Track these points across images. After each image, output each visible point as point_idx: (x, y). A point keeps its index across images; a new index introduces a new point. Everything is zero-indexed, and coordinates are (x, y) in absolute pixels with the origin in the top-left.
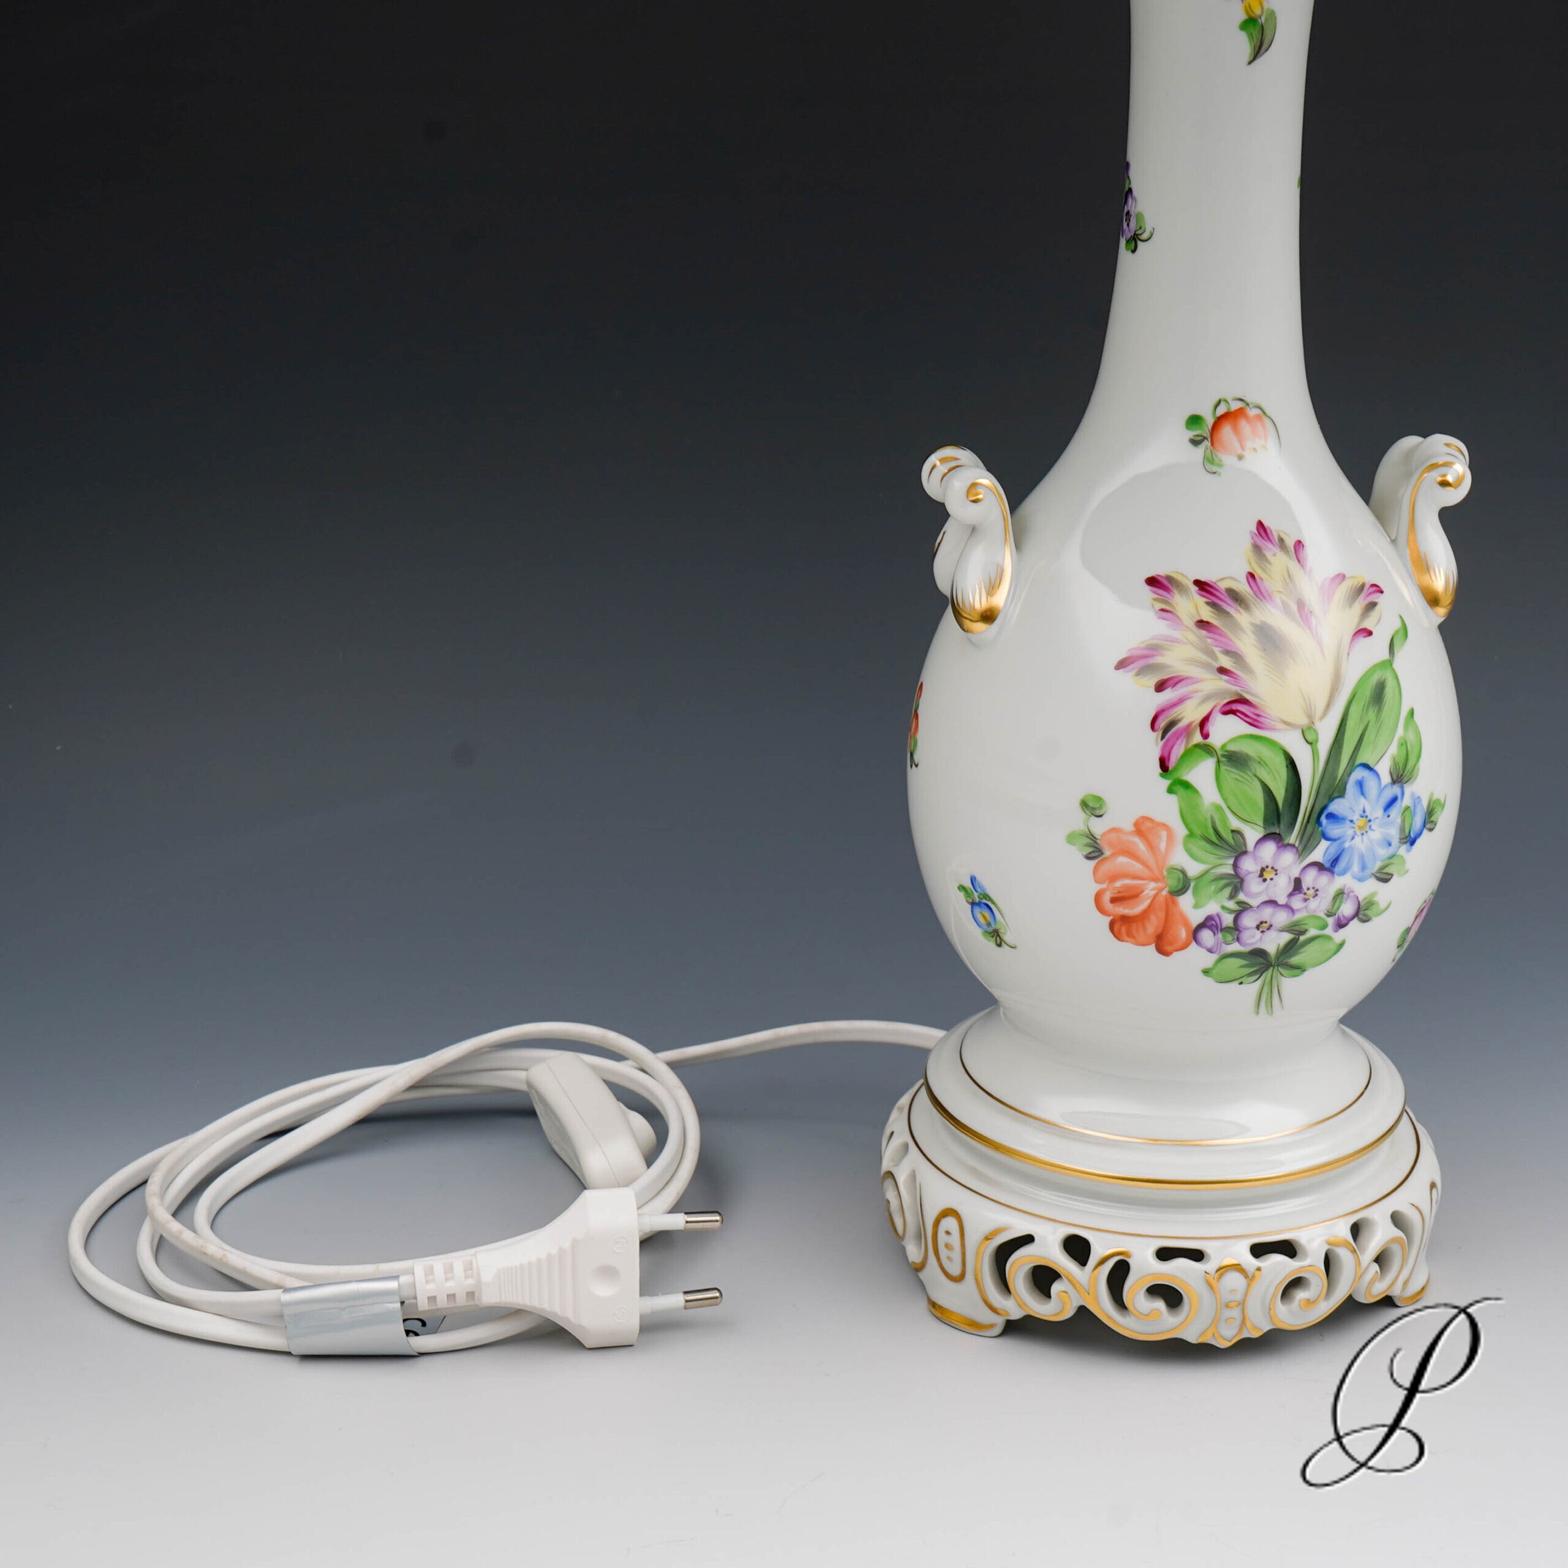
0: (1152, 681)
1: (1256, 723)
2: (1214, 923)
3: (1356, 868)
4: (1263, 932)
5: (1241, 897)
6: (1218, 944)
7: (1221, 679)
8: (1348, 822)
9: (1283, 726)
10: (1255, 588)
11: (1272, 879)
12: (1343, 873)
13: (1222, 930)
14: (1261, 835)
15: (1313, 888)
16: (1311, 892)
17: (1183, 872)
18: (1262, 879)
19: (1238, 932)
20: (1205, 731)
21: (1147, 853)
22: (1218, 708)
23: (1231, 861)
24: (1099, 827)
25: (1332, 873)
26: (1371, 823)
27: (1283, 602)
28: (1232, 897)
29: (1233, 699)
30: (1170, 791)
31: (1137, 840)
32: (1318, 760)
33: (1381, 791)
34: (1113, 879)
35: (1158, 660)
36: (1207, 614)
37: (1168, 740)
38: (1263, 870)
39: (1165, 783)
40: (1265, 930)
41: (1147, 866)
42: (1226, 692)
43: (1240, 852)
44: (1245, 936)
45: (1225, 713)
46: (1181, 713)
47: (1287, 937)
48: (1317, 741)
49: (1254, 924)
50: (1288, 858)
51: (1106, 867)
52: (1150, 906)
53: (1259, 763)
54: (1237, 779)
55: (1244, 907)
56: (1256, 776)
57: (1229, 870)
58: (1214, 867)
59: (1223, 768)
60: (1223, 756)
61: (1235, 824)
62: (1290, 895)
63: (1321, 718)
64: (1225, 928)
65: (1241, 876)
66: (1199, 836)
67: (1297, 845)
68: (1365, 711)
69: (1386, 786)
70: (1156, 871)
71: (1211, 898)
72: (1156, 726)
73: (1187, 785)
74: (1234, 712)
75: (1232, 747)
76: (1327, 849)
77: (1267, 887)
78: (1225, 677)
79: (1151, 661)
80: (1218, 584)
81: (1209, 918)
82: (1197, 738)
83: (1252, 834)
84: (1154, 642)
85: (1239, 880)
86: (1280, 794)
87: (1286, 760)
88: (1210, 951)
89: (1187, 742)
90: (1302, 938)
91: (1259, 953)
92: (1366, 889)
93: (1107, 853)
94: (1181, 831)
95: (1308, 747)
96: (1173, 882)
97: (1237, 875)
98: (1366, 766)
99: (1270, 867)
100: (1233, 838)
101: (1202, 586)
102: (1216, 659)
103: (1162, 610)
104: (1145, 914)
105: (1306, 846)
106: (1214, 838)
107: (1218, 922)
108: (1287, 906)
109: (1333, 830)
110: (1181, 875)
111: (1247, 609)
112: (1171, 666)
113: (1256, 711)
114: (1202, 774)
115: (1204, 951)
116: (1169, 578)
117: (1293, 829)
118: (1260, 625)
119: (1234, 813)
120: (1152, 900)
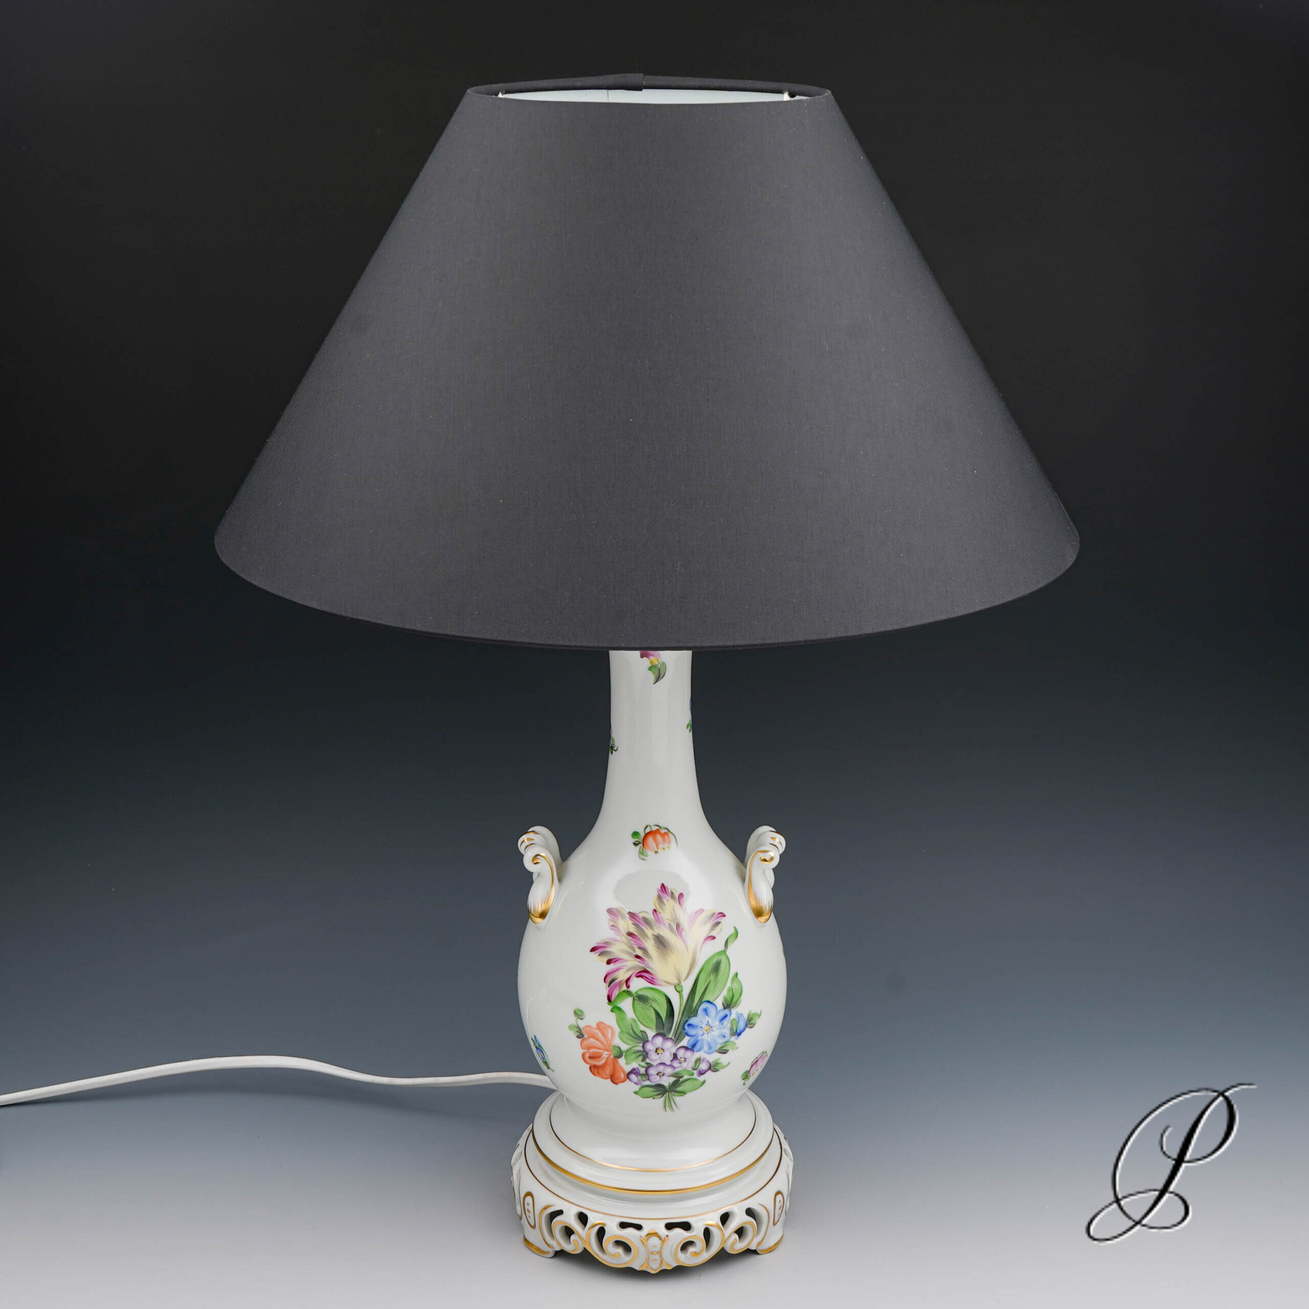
0: (605, 959)
1: (652, 982)
2: (636, 1071)
3: (706, 1048)
4: (660, 1077)
5: (648, 1061)
6: (639, 1080)
7: (636, 961)
8: (699, 1028)
9: (666, 984)
10: (656, 917)
12: (699, 1050)
13: (640, 1075)
14: (654, 1034)
15: (684, 1057)
16: (683, 1059)
17: (619, 1048)
18: (657, 1053)
19: (647, 1077)
20: (628, 985)
21: (603, 1038)
22: (634, 974)
23: (641, 1045)
24: (582, 1024)
25: (693, 1051)
26: (713, 1028)
27: (669, 924)
28: (643, 1061)
29: (641, 970)
30: (612, 1011)
31: (598, 1031)
32: (683, 999)
33: (717, 1013)
34: (589, 1048)
35: (608, 949)
36: (632, 929)
37: (611, 988)
38: (657, 1049)
39: (610, 1007)
41: (603, 1044)
42: (638, 967)
43: (645, 1040)
44: (652, 1078)
45: (638, 977)
46: (618, 975)
47: (673, 1079)
48: (682, 991)
49: (656, 1074)
50: (669, 1044)
51: (585, 1042)
52: (606, 1062)
54: (642, 1008)
55: (649, 1066)
56: (651, 1006)
57: (641, 1048)
58: (634, 1046)
59: (636, 1002)
60: (636, 996)
61: (642, 1028)
62: (672, 1061)
63: (685, 980)
64: (642, 1074)
65: (647, 1051)
66: (626, 1032)
67: (673, 1038)
68: (709, 975)
69: (720, 1011)
70: (607, 1047)
71: (633, 1061)
72: (606, 980)
73: (619, 1009)
74: (642, 976)
75: (640, 993)
76: (689, 1040)
77: (660, 1057)
78: (638, 960)
79: (605, 949)
80: (639, 914)
81: (633, 1069)
82: (624, 988)
83: (651, 1033)
84: (608, 940)
85: (645, 1053)
86: (663, 1014)
87: (666, 999)
88: (636, 1083)
89: (620, 989)
90: (681, 1080)
91: (659, 1086)
92: (713, 1057)
93: (586, 1036)
94: (617, 1030)
95: (678, 993)
96: (615, 1052)
97: (644, 1051)
98: (709, 1002)
99: (660, 1048)
100: (641, 1034)
101: (632, 915)
102: (634, 951)
103: (613, 926)
104: (605, 1065)
105: (678, 1039)
106: (632, 1033)
107: (638, 1071)
108: (671, 1066)
109: (692, 1031)
110: (619, 1050)
111: (651, 928)
112: (614, 953)
113: (652, 977)
114: (626, 1004)
115: (633, 1084)
116: (618, 910)
117: (671, 1031)
118: (656, 934)
119: (640, 1022)
120: (607, 1060)
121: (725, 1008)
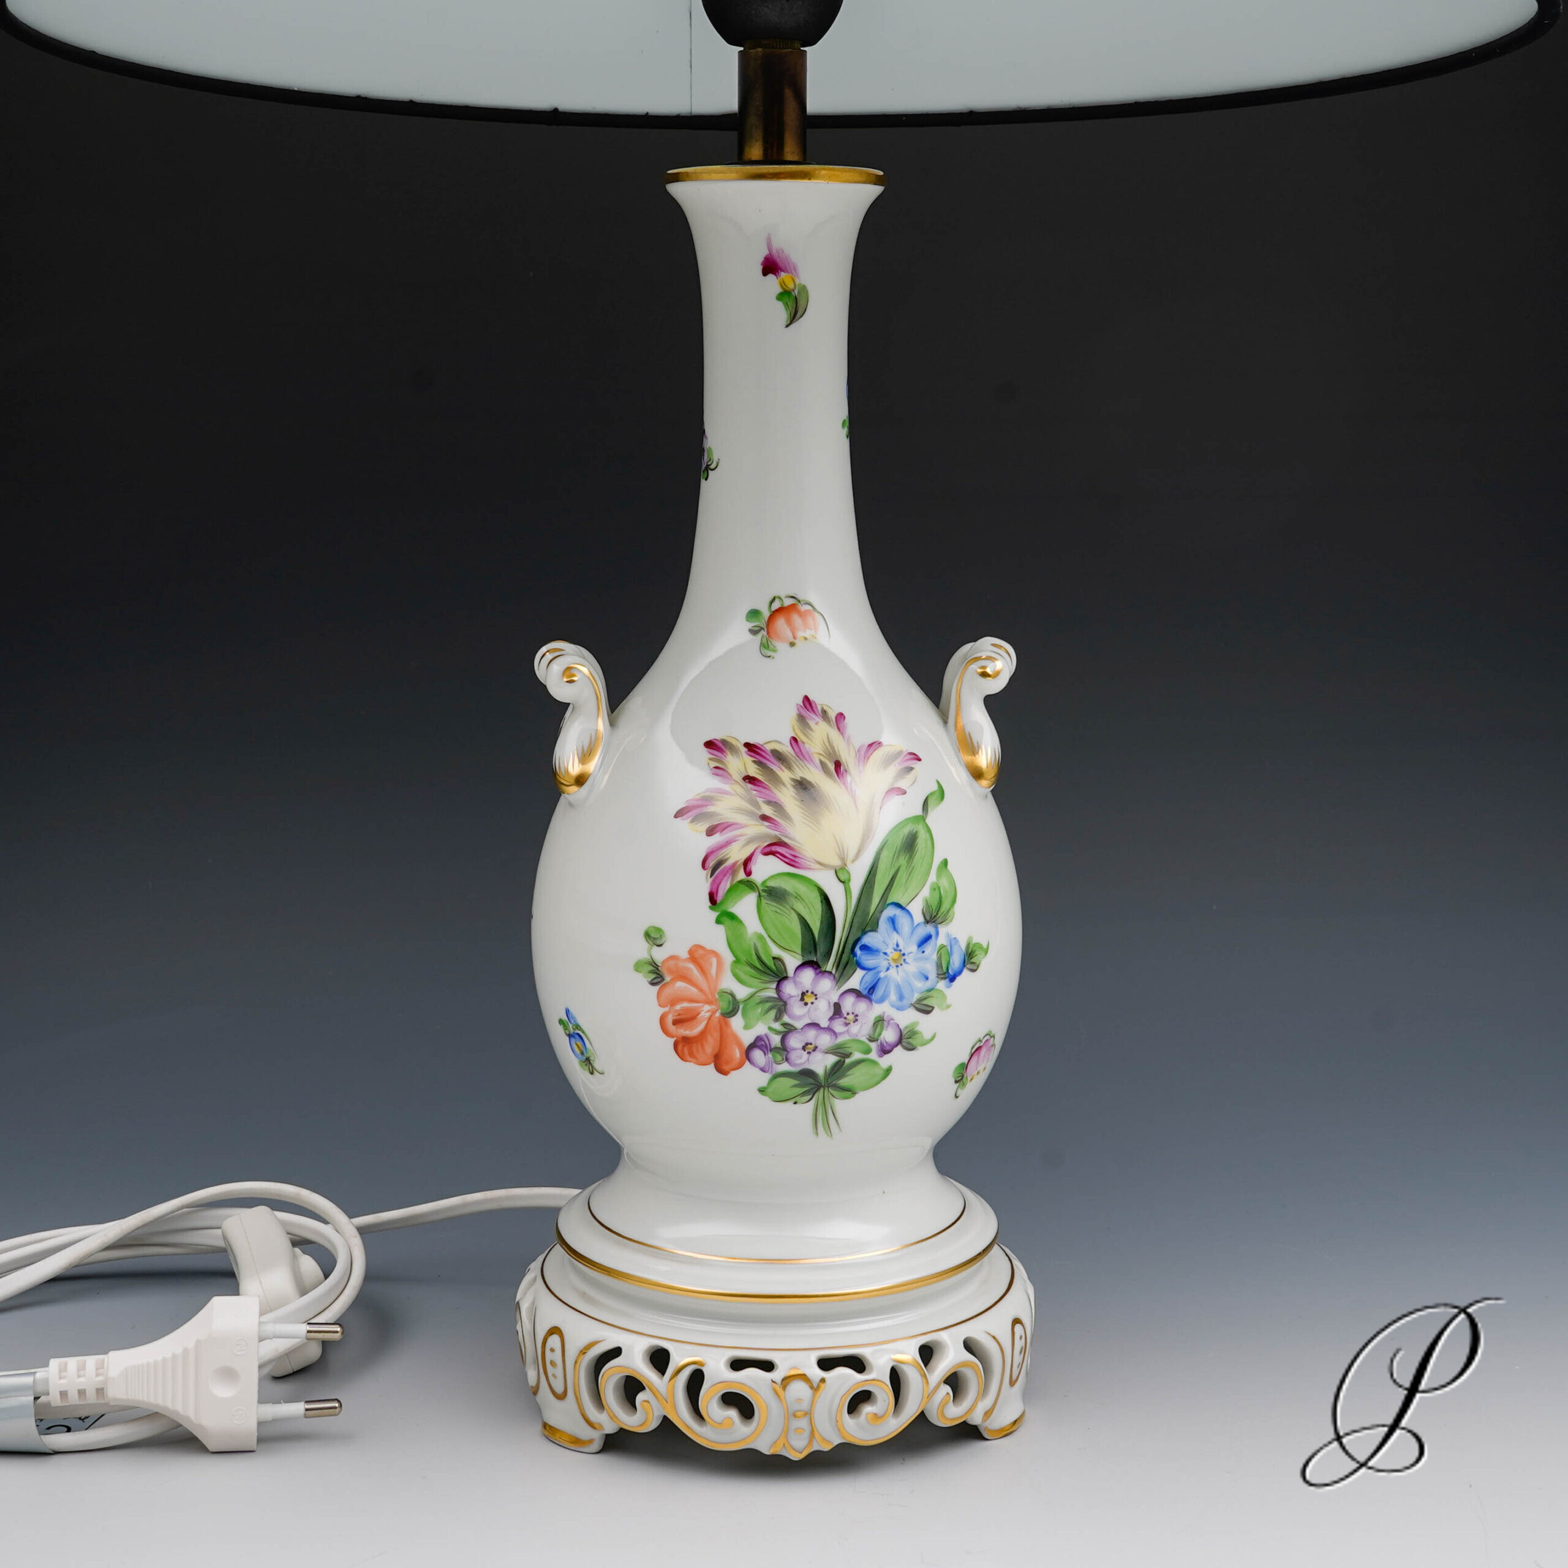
0: (704, 826)
1: (793, 863)
2: (763, 1043)
3: (893, 997)
4: (809, 1053)
5: (786, 1019)
6: (768, 1063)
7: (763, 825)
8: (881, 954)
9: (819, 866)
10: (797, 751)
11: (812, 1003)
12: (881, 1001)
13: (771, 1050)
14: (799, 962)
15: (853, 1013)
16: (851, 1017)
17: (732, 995)
18: (803, 1002)
19: (786, 1053)
20: (748, 869)
21: (700, 978)
22: (759, 850)
23: (774, 986)
24: (659, 955)
25: (870, 1000)
26: (906, 957)
27: (822, 762)
28: (777, 1018)
29: (772, 842)
30: (718, 921)
31: (691, 966)
32: (851, 897)
33: (914, 928)
34: (673, 1002)
35: (711, 809)
36: (753, 771)
37: (716, 878)
38: (803, 994)
39: (714, 915)
40: (811, 1051)
41: (701, 990)
42: (768, 836)
43: (781, 978)
44: (793, 1056)
45: (766, 854)
46: (728, 854)
47: (832, 1059)
48: (849, 880)
49: (800, 1045)
50: (826, 984)
51: (668, 991)
52: (706, 1026)
53: (796, 897)
54: (776, 912)
55: (789, 1029)
56: (793, 909)
57: (773, 994)
58: (760, 990)
59: (764, 901)
60: (764, 891)
61: (776, 951)
62: (831, 1019)
63: (853, 861)
64: (774, 1048)
65: (785, 1000)
66: (744, 963)
67: (834, 972)
68: (897, 856)
69: (918, 925)
70: (710, 997)
71: (758, 1020)
72: (707, 865)
73: (732, 917)
74: (773, 853)
75: (771, 884)
76: (864, 978)
77: (809, 1011)
78: (766, 824)
79: (705, 810)
80: (764, 745)
81: (759, 1039)
82: (741, 875)
83: (792, 962)
84: (707, 795)
85: (781, 1003)
86: (816, 926)
87: (821, 896)
88: (763, 1070)
89: (733, 880)
90: (848, 1061)
91: (808, 1074)
92: (906, 1018)
93: (668, 979)
94: (728, 958)
95: (841, 885)
96: (724, 1005)
97: (780, 998)
98: (898, 905)
99: (810, 992)
100: (775, 964)
101: (751, 748)
102: (759, 808)
103: (716, 768)
104: (703, 1033)
105: (842, 974)
106: (757, 964)
107: (767, 1043)
108: (829, 1029)
109: (868, 960)
110: (731, 998)
111: (789, 767)
112: (720, 815)
113: (793, 853)
114: (746, 907)
115: (757, 1071)
116: (724, 742)
117: (830, 958)
118: (799, 779)
119: (774, 941)
120: (708, 1021)
121: (927, 922)
